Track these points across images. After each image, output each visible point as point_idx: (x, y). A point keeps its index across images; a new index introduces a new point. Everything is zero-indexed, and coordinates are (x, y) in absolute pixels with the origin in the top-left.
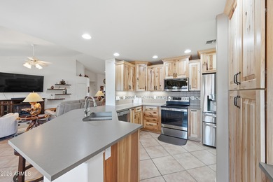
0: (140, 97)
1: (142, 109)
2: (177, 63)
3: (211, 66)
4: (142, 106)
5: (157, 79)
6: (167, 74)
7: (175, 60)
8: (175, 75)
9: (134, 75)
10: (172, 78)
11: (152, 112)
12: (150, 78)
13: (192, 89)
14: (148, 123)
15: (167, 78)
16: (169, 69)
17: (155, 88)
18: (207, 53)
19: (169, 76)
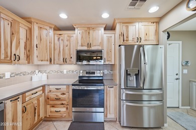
0: (45, 72)
1: (44, 90)
2: (91, 32)
3: (127, 37)
4: (44, 86)
5: (67, 48)
6: (80, 44)
7: (89, 28)
8: (89, 45)
9: (29, 38)
10: (85, 48)
11: (59, 94)
12: (57, 47)
13: (107, 63)
14: (53, 109)
15: (80, 48)
16: (82, 37)
17: (65, 61)
18: (123, 23)
19: (82, 46)
